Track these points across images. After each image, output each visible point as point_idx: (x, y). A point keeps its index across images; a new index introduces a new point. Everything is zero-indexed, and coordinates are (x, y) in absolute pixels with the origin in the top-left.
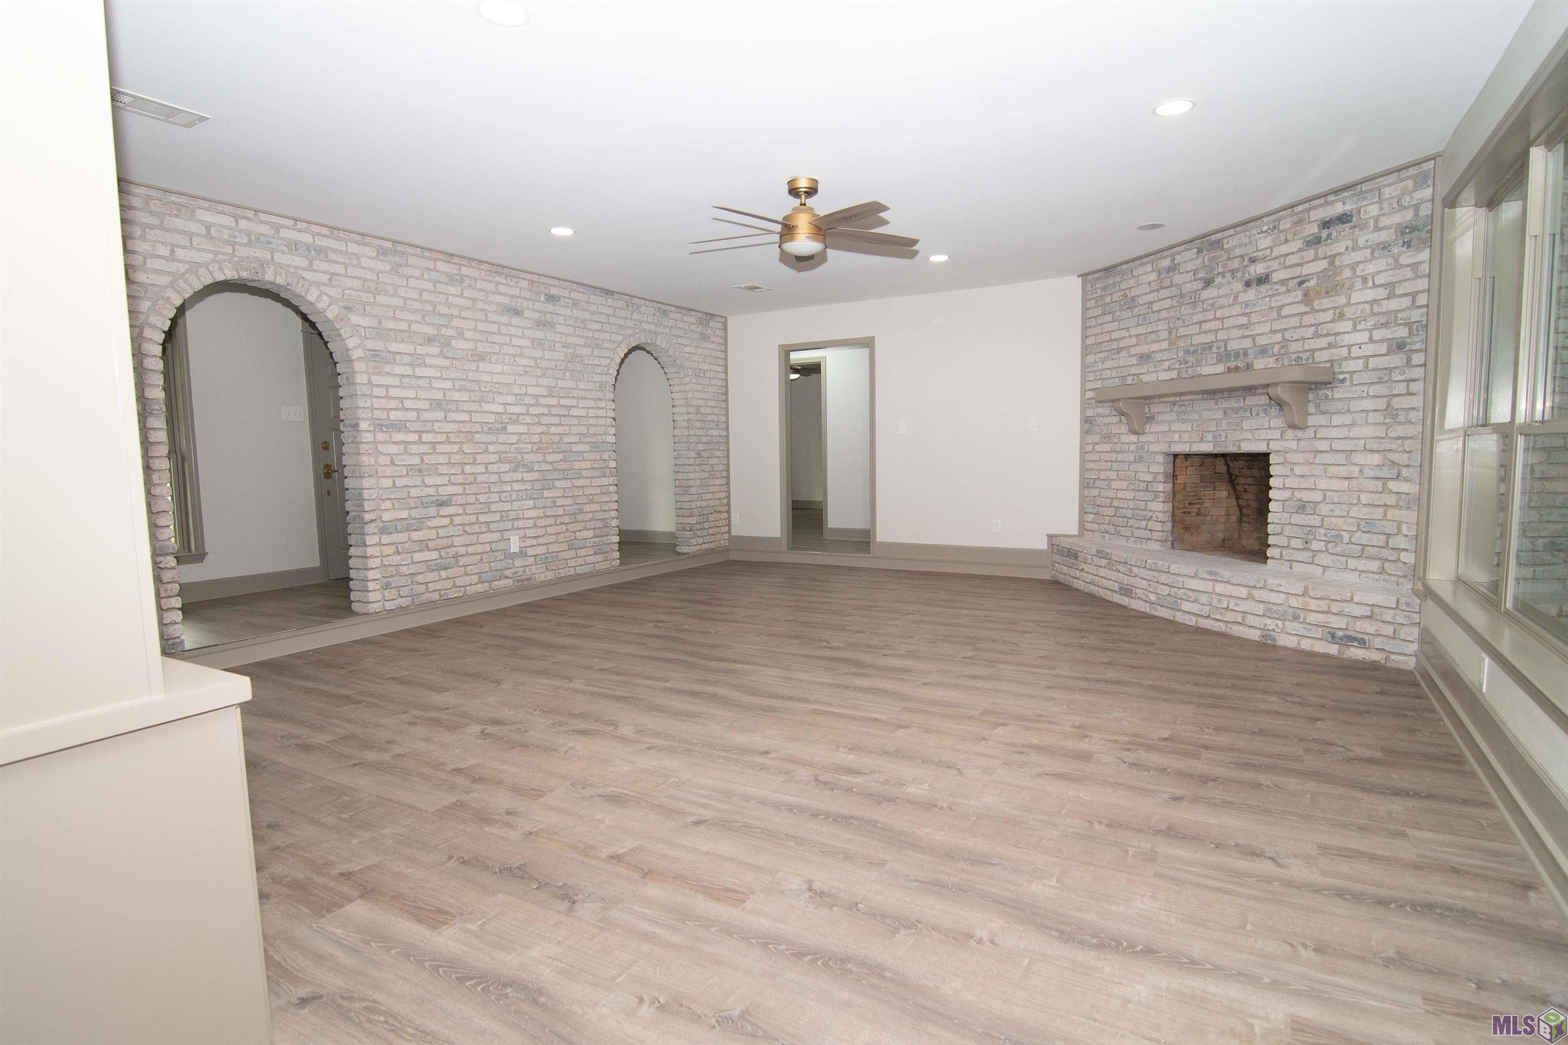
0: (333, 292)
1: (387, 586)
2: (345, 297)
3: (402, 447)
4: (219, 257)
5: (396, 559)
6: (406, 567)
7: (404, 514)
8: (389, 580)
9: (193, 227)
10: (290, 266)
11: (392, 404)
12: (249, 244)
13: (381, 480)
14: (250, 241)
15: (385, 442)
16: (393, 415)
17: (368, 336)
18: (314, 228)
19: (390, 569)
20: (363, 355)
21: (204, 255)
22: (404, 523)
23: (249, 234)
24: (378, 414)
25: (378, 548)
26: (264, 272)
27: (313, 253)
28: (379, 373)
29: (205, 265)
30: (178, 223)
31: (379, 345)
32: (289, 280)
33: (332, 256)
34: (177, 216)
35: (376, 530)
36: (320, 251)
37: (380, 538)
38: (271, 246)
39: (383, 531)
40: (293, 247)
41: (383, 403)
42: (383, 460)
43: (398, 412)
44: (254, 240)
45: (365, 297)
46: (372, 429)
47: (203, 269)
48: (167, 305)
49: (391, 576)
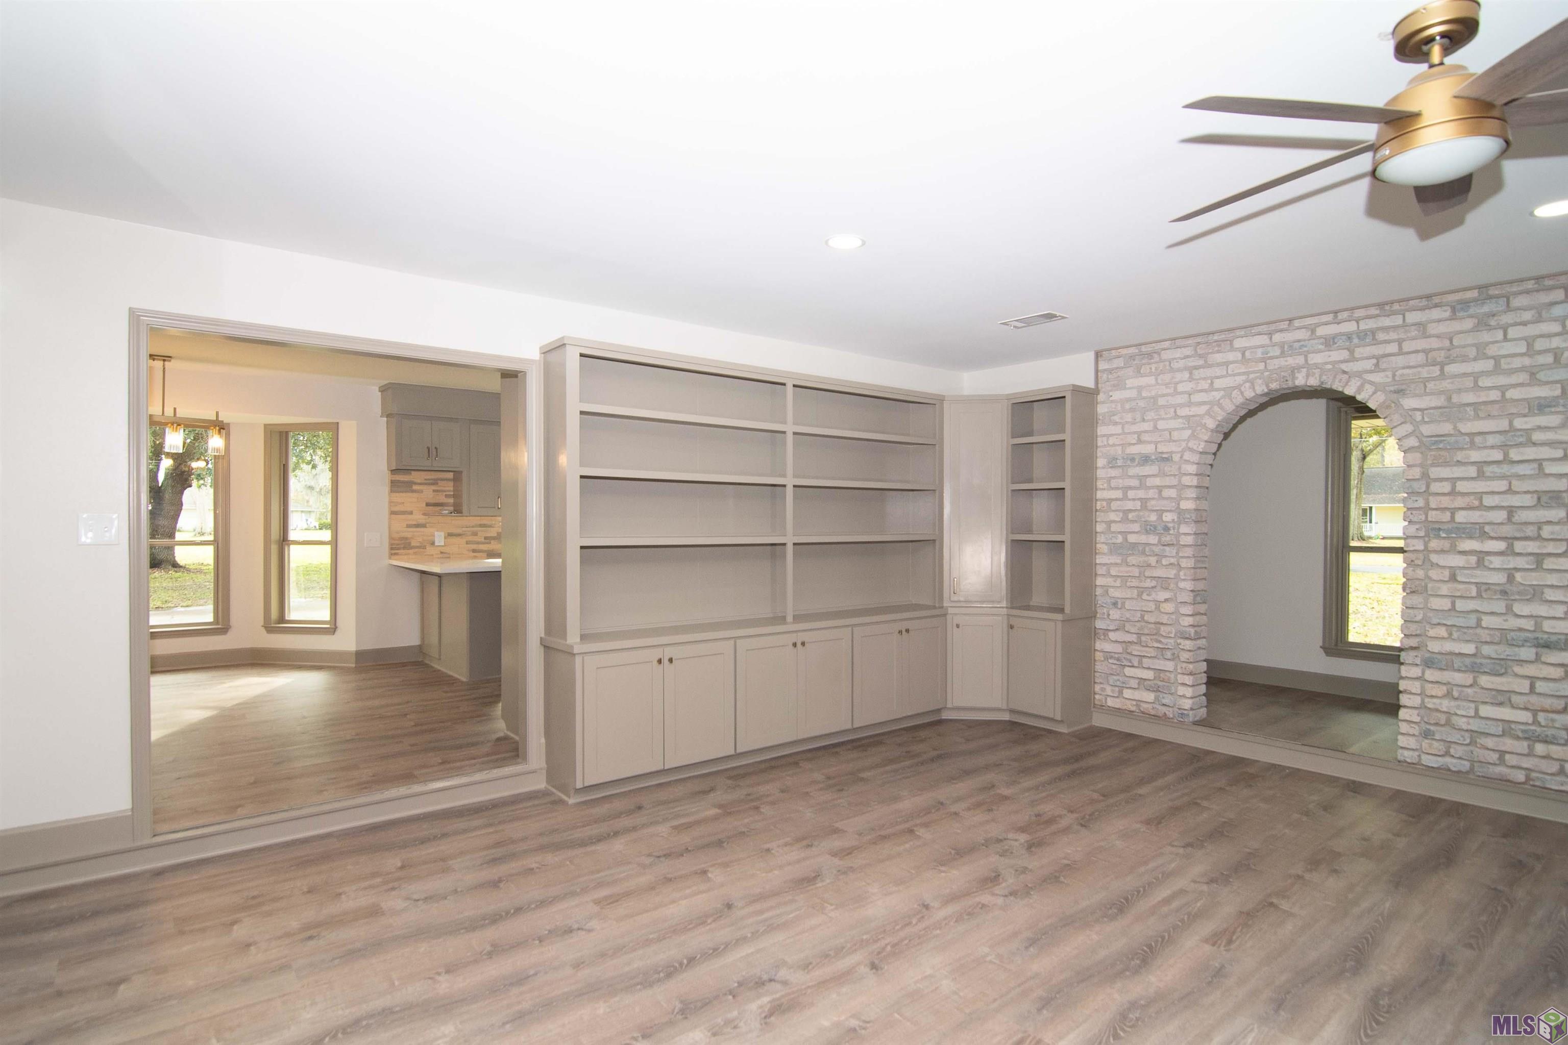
0: (1377, 378)
1: (1427, 734)
2: (1397, 378)
3: (1473, 559)
4: (1252, 376)
5: (1445, 705)
6: (1464, 720)
7: (1469, 649)
8: (1432, 728)
9: (1231, 356)
10: (1326, 363)
11: (1459, 502)
12: (1283, 354)
13: (1432, 599)
14: (1283, 352)
15: (1442, 551)
16: (1461, 517)
17: (1426, 419)
18: (1359, 313)
19: (1439, 715)
20: (1417, 444)
21: (1237, 378)
22: (1468, 661)
23: (1282, 345)
24: (1433, 516)
25: (1417, 684)
26: (1294, 378)
27: (1356, 341)
28: (1446, 464)
29: (1238, 387)
30: (1219, 358)
31: (1447, 428)
32: (1324, 377)
33: (1381, 336)
34: (1219, 352)
35: (1418, 661)
36: (1362, 335)
37: (1423, 673)
38: (1305, 349)
39: (1429, 663)
40: (1330, 342)
41: (1446, 502)
42: (1434, 574)
43: (1470, 512)
44: (1286, 349)
45: (1425, 373)
46: (1422, 534)
47: (1236, 391)
48: (1203, 430)
49: (1437, 724)
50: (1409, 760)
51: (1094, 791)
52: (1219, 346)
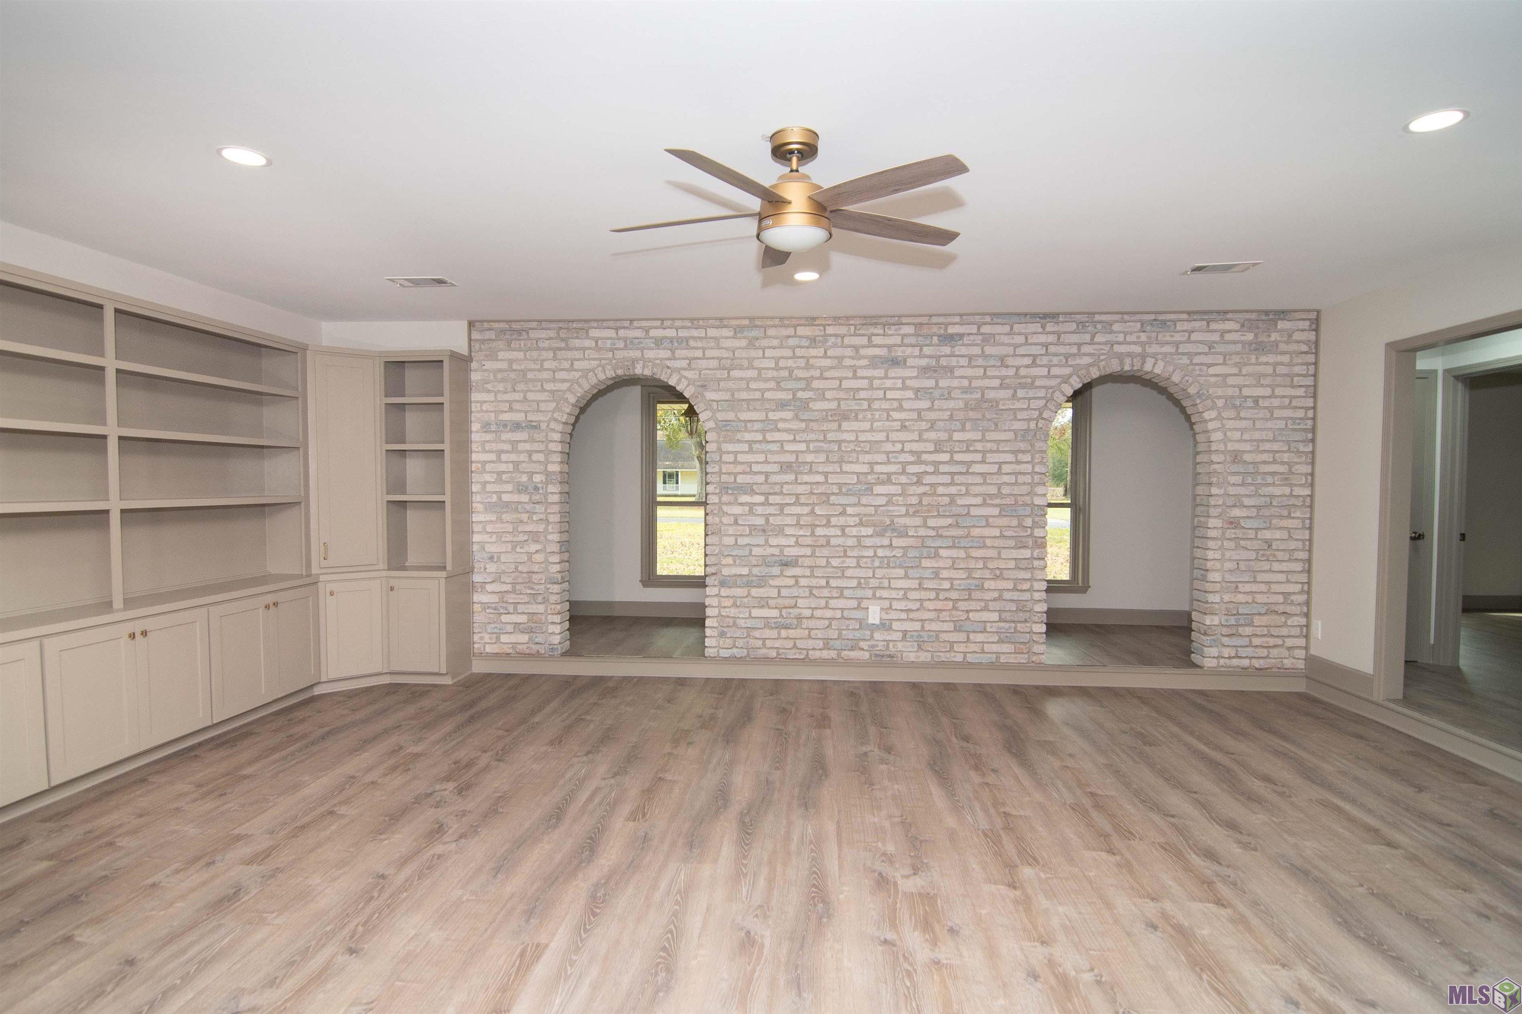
0: (689, 374)
1: (722, 635)
2: (702, 376)
3: (747, 508)
4: (603, 362)
5: (733, 612)
6: (743, 621)
7: (745, 571)
8: (725, 630)
9: (588, 343)
10: (656, 359)
11: (739, 468)
12: (626, 347)
13: (724, 538)
14: (626, 346)
15: (730, 503)
16: (740, 479)
17: (720, 409)
18: (678, 323)
19: (728, 619)
20: (714, 426)
21: (592, 362)
22: (745, 579)
23: (625, 340)
24: (725, 478)
25: (716, 599)
26: (634, 368)
27: (676, 344)
28: (731, 441)
29: (593, 370)
30: (577, 343)
31: (731, 416)
32: (655, 370)
33: (692, 343)
34: (577, 338)
35: (716, 583)
36: (680, 340)
37: (719, 591)
38: (642, 345)
39: (723, 584)
40: (659, 342)
41: (731, 468)
42: (725, 520)
43: (745, 476)
44: (629, 344)
45: (718, 374)
46: (718, 491)
47: (591, 373)
48: (566, 404)
49: (728, 626)
50: (712, 655)
51: (498, 729)
52: (577, 333)
